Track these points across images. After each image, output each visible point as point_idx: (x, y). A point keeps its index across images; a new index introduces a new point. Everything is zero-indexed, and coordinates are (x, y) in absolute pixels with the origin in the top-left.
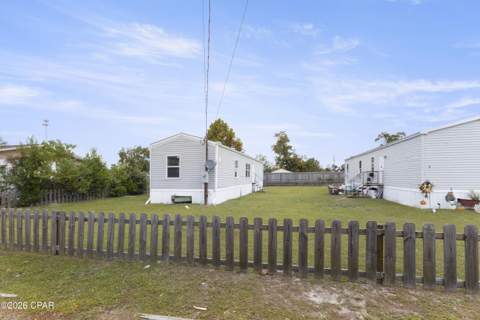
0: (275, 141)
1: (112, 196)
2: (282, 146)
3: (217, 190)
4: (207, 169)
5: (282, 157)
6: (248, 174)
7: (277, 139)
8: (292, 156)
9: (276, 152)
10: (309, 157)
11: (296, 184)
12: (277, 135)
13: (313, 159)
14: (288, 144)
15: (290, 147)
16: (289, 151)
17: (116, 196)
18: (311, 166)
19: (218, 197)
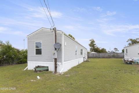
0: (90, 42)
1: (19, 63)
2: (92, 44)
3: (63, 63)
4: (56, 49)
5: (92, 48)
6: (82, 53)
7: (91, 41)
8: (96, 48)
9: (90, 46)
10: (102, 48)
11: (99, 58)
12: (90, 40)
13: (104, 49)
14: (94, 43)
15: (95, 44)
16: (95, 46)
17: (21, 63)
18: (103, 51)
19: (64, 67)
